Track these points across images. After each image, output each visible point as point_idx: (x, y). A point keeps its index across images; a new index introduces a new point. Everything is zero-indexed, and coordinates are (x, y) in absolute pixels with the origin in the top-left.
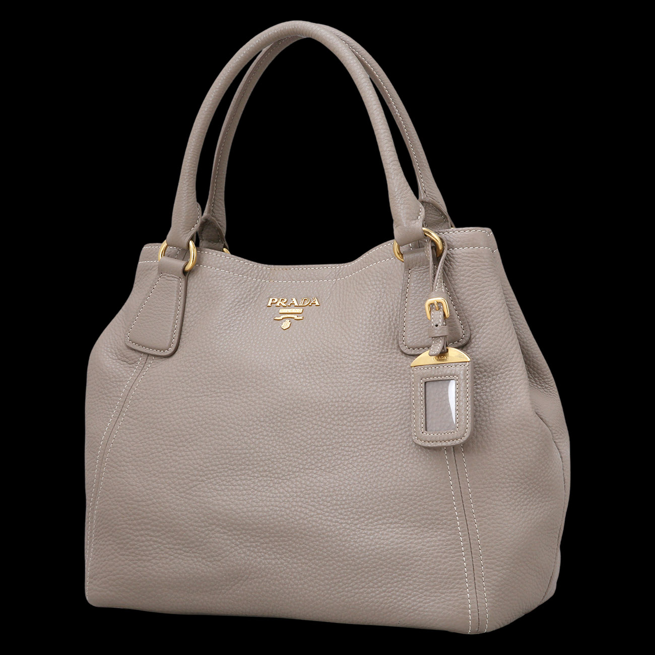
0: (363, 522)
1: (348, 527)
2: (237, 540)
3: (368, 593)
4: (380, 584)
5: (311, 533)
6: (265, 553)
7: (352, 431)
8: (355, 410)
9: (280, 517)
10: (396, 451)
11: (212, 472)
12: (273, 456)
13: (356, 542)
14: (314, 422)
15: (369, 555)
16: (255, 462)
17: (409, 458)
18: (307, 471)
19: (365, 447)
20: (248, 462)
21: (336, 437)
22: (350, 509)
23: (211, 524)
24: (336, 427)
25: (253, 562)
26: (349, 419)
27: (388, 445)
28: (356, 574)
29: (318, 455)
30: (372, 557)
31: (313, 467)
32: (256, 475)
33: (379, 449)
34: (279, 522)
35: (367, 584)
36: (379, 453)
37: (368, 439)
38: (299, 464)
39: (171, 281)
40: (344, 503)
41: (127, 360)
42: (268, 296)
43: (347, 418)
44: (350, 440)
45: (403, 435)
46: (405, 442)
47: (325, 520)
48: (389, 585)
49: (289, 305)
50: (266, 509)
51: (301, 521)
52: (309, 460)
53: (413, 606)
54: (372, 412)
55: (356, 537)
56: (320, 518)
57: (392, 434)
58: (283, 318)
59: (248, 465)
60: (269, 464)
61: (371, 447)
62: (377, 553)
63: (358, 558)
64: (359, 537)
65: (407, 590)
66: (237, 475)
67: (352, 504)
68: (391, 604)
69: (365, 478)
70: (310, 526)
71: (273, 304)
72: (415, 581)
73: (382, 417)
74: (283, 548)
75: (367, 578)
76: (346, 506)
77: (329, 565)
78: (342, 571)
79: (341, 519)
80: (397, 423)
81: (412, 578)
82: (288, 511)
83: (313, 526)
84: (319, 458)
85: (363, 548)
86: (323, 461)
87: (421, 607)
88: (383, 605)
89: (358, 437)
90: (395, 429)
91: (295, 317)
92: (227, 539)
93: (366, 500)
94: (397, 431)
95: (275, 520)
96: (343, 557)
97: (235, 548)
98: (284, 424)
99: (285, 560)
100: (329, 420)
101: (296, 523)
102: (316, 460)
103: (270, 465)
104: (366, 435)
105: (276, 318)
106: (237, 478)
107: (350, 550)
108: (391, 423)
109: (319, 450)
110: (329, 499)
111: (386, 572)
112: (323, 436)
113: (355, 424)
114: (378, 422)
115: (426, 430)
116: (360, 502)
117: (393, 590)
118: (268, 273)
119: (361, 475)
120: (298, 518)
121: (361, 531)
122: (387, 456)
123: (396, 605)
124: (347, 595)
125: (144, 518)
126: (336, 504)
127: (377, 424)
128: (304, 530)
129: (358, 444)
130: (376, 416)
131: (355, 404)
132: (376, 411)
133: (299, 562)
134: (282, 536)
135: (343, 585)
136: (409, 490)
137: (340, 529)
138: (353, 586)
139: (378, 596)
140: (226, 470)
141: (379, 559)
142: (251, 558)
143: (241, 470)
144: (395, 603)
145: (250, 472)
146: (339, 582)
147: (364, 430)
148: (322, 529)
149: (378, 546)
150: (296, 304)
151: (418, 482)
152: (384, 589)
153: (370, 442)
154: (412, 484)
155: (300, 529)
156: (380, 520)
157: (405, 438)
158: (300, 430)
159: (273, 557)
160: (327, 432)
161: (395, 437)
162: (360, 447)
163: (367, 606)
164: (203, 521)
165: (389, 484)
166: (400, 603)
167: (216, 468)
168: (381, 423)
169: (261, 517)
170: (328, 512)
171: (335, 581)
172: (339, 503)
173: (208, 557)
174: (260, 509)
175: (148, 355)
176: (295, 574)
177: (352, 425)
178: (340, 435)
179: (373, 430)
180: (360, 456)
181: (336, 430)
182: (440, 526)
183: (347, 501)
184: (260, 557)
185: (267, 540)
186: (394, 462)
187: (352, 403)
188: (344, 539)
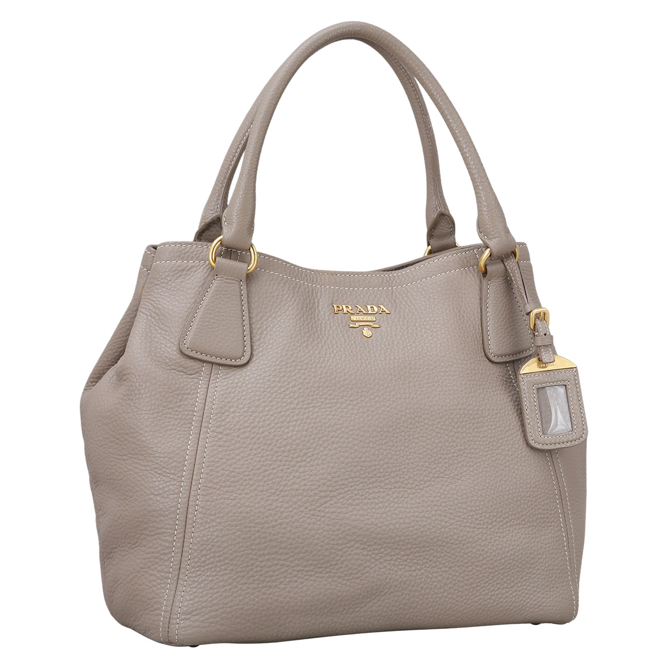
0: (495, 526)
1: (484, 531)
2: (377, 554)
3: (503, 594)
4: (512, 584)
5: (453, 541)
6: (406, 565)
7: (471, 438)
8: (471, 418)
9: (423, 527)
10: (511, 455)
11: (343, 487)
12: (403, 466)
13: (493, 545)
14: (437, 430)
15: (505, 557)
16: (387, 474)
17: (522, 462)
18: (437, 480)
19: (485, 453)
20: (379, 475)
21: (459, 445)
22: (484, 514)
23: (350, 541)
24: (457, 435)
25: (394, 576)
26: (468, 426)
27: (503, 450)
28: (493, 577)
29: (445, 463)
30: (508, 559)
31: (443, 475)
32: (389, 486)
33: (497, 454)
34: (422, 532)
35: (501, 585)
36: (498, 458)
37: (486, 445)
38: (429, 473)
39: (231, 283)
40: (478, 508)
41: (185, 371)
43: (466, 425)
44: (471, 446)
45: (515, 439)
46: (517, 446)
47: (464, 527)
48: (520, 584)
49: (358, 312)
50: (407, 521)
51: (443, 530)
52: (438, 468)
53: (538, 602)
54: (486, 419)
55: (493, 541)
56: (460, 526)
57: (506, 439)
58: (359, 326)
59: (379, 477)
60: (401, 474)
61: (490, 452)
62: (511, 555)
63: (496, 561)
64: (495, 541)
65: (533, 587)
66: (369, 488)
67: (485, 509)
68: (521, 602)
69: (491, 483)
70: (452, 533)
71: (339, 311)
72: (538, 578)
73: (495, 423)
74: (424, 558)
75: (502, 579)
76: (480, 512)
77: (469, 571)
78: (481, 576)
79: (478, 524)
80: (508, 429)
81: (537, 575)
82: (429, 521)
83: (455, 534)
84: (447, 465)
85: (500, 551)
86: (451, 469)
87: (544, 602)
88: (515, 604)
89: (478, 443)
90: (507, 434)
91: (372, 325)
92: (367, 555)
93: (496, 504)
94: (509, 436)
95: (418, 531)
96: (482, 562)
97: (376, 563)
98: (408, 433)
99: (425, 570)
100: (450, 428)
101: (439, 532)
102: (444, 468)
103: (402, 476)
104: (484, 441)
105: (352, 326)
106: (370, 491)
107: (489, 554)
108: (503, 428)
109: (445, 458)
110: (464, 506)
111: (517, 572)
112: (447, 444)
113: (473, 431)
114: (493, 428)
115: (543, 434)
116: (491, 506)
117: (522, 589)
119: (488, 481)
120: (440, 527)
121: (496, 535)
122: (504, 461)
123: (525, 603)
124: (484, 598)
125: (271, 541)
126: (471, 511)
127: (492, 430)
128: (447, 538)
129: (479, 450)
130: (490, 422)
131: (471, 412)
132: (489, 417)
133: (439, 570)
134: (424, 546)
135: (480, 589)
136: (527, 492)
137: (479, 534)
138: (489, 588)
139: (511, 596)
140: (358, 483)
141: (513, 560)
142: (392, 572)
143: (373, 482)
144: (524, 601)
145: (382, 484)
146: (477, 586)
147: (481, 436)
148: (463, 536)
149: (511, 547)
151: (533, 484)
152: (515, 588)
153: (489, 448)
154: (528, 486)
155: (442, 538)
156: (508, 522)
157: (516, 442)
158: (424, 439)
159: (414, 568)
160: (450, 440)
161: (508, 442)
162: (481, 453)
163: (501, 606)
164: (340, 539)
165: (512, 487)
166: (529, 600)
167: (346, 482)
168: (495, 429)
169: (404, 529)
170: (466, 519)
171: (473, 586)
172: (474, 508)
173: (346, 575)
174: (402, 521)
175: (212, 363)
176: (435, 583)
177: (471, 432)
178: (462, 442)
179: (489, 436)
180: (482, 462)
181: (457, 438)
182: (549, 524)
183: (481, 507)
184: (401, 570)
185: (408, 552)
186: (511, 466)
187: (468, 410)
188: (483, 544)
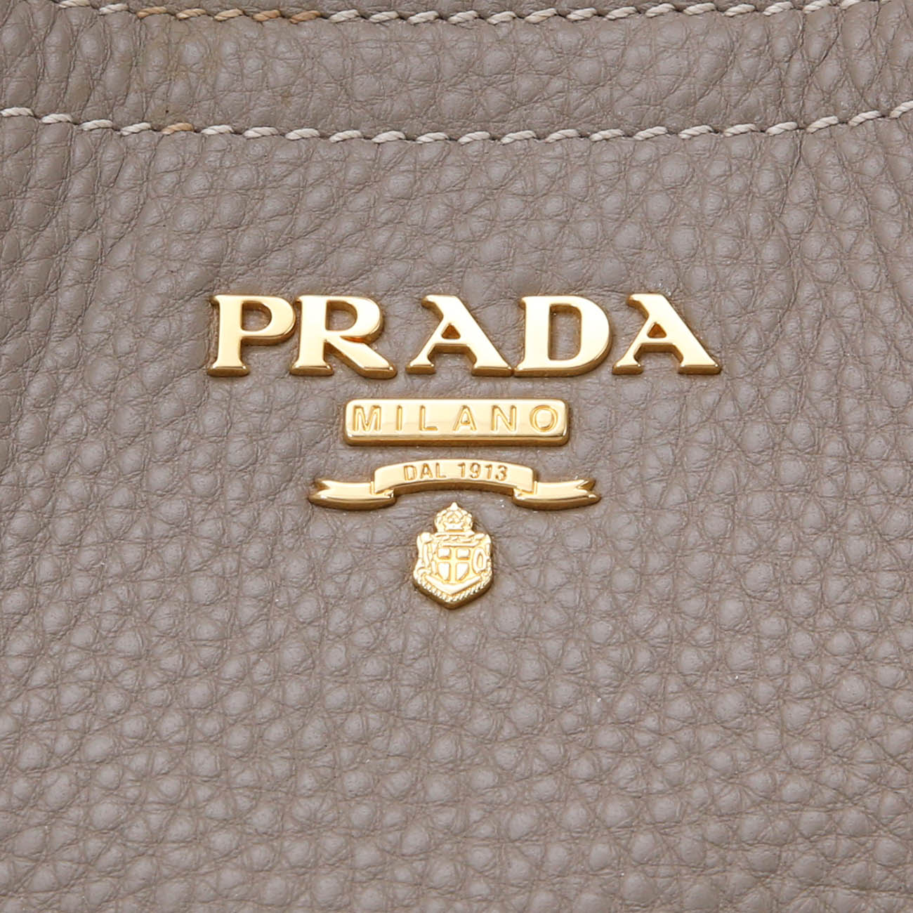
42: (191, 274)
49: (422, 360)
58: (401, 492)
71: (257, 356)
91: (518, 477)
105: (335, 490)
118: (122, 45)
150: (488, 356)
